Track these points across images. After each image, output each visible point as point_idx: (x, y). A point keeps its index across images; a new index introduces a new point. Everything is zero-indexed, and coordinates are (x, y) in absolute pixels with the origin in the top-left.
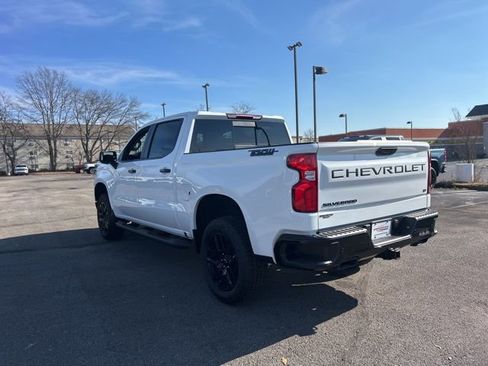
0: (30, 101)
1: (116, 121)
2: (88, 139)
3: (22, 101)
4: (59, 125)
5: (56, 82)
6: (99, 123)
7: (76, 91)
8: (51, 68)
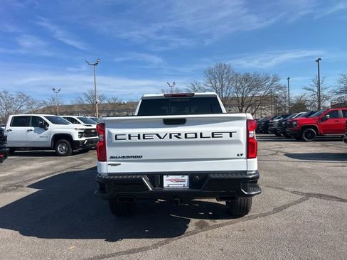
0: (210, 85)
1: (262, 93)
2: (243, 106)
3: (206, 85)
4: (225, 98)
5: (225, 71)
6: (250, 95)
7: (237, 75)
8: (223, 63)
